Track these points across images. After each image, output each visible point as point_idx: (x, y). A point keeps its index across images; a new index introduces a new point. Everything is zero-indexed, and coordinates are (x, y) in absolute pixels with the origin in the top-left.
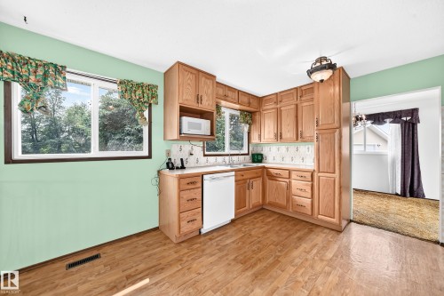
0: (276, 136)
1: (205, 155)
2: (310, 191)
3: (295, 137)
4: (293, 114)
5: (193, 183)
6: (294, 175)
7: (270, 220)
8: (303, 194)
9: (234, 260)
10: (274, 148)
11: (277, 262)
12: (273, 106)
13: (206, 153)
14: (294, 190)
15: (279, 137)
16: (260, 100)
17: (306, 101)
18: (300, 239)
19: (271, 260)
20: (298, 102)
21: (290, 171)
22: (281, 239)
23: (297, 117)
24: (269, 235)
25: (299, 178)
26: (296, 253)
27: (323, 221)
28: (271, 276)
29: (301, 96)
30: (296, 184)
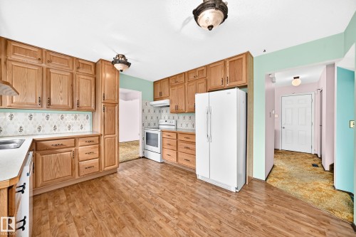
2: (98, 152)
3: (70, 106)
6: (80, 142)
8: (91, 156)
11: (132, 205)
12: (36, 63)
14: (82, 156)
15: (45, 103)
17: (84, 74)
20: (74, 71)
21: (75, 139)
23: (72, 85)
25: (87, 143)
26: (127, 194)
27: (109, 170)
28: (144, 210)
29: (78, 68)
30: (82, 150)
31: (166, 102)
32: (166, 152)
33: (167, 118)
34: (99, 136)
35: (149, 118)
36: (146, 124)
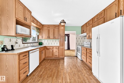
0: (48, 37)
1: (23, 43)
2: (58, 51)
3: (53, 38)
4: (53, 31)
5: (25, 55)
6: (54, 48)
7: (49, 61)
8: (57, 52)
9: (48, 77)
10: (46, 41)
11: (58, 71)
12: (47, 28)
13: (23, 42)
14: (54, 52)
15: (49, 38)
16: (43, 25)
17: (57, 29)
18: (59, 63)
19: (57, 71)
20: (54, 29)
21: (53, 47)
22: (55, 65)
23: (54, 32)
24: (51, 65)
25: (56, 48)
26: (60, 67)
27: (61, 58)
28: (59, 75)
29: (55, 27)
30: (55, 50)
31: (85, 34)
32: (83, 56)
33: (87, 41)
34: (59, 47)
35: (79, 41)
36: (78, 44)
